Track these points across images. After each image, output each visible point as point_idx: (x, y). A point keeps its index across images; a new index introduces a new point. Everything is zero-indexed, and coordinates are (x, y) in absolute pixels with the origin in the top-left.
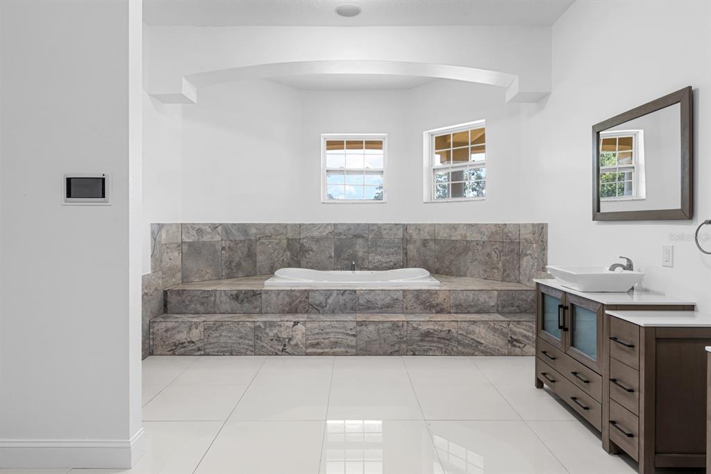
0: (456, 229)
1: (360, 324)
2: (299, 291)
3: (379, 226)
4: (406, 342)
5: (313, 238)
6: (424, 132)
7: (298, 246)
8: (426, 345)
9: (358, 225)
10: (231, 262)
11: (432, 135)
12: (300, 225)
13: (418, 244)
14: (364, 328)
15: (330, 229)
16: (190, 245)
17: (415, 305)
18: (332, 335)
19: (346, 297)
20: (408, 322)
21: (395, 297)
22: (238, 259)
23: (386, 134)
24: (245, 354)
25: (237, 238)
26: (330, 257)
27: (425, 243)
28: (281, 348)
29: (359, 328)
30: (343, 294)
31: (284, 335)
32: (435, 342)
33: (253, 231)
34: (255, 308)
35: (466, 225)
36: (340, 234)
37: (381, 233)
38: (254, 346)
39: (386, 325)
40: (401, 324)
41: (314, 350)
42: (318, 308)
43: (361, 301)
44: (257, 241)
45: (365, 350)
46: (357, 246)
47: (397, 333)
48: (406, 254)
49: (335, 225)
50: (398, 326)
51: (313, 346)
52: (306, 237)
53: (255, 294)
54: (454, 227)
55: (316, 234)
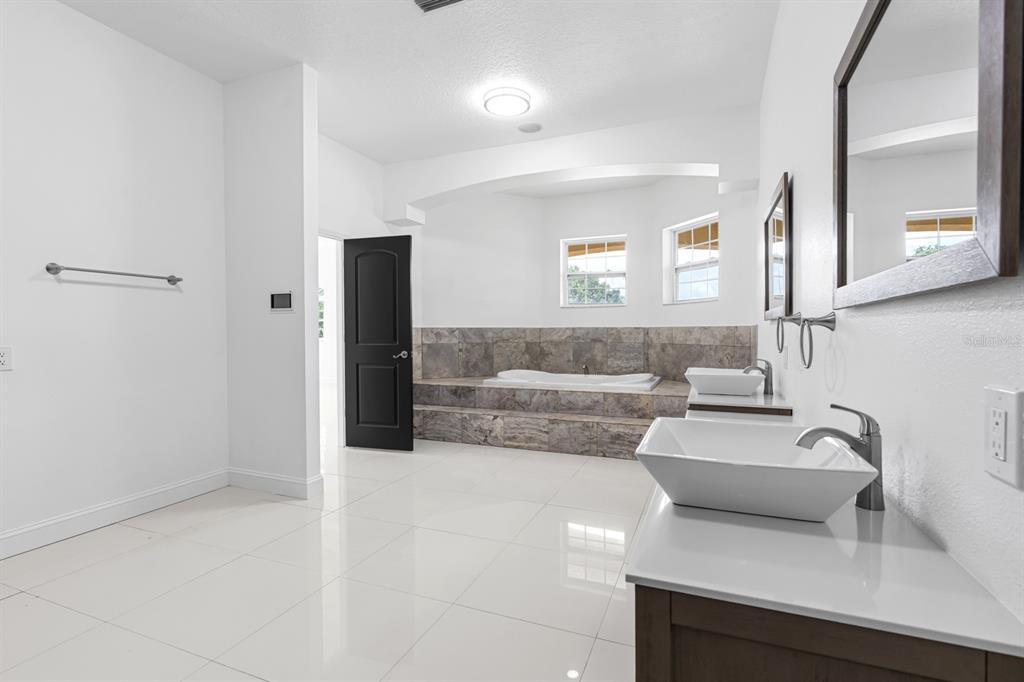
0: (691, 333)
1: (552, 422)
2: (507, 389)
3: (618, 330)
4: (596, 443)
5: (552, 342)
6: (664, 230)
7: (539, 349)
8: (617, 448)
9: (597, 329)
10: (468, 363)
11: (675, 232)
12: (540, 329)
13: (658, 349)
14: (555, 425)
15: (569, 333)
16: (429, 346)
17: (617, 409)
18: (526, 431)
19: (549, 396)
20: (598, 423)
21: (596, 399)
22: (474, 360)
23: (625, 235)
24: (455, 441)
25: (474, 341)
26: (569, 361)
27: (664, 347)
28: (483, 438)
29: (551, 426)
30: (546, 394)
31: (486, 427)
32: (625, 445)
33: (490, 334)
34: (470, 403)
35: (700, 328)
36: (579, 338)
37: (620, 337)
38: (462, 435)
39: (576, 425)
40: (591, 425)
41: (511, 443)
42: (524, 406)
43: (563, 402)
44: (493, 344)
45: (555, 448)
46: (596, 351)
47: (587, 433)
48: (647, 359)
49: (574, 329)
50: (588, 427)
51: (510, 439)
52: (546, 341)
53: (470, 390)
54: (689, 331)
55: (555, 338)
